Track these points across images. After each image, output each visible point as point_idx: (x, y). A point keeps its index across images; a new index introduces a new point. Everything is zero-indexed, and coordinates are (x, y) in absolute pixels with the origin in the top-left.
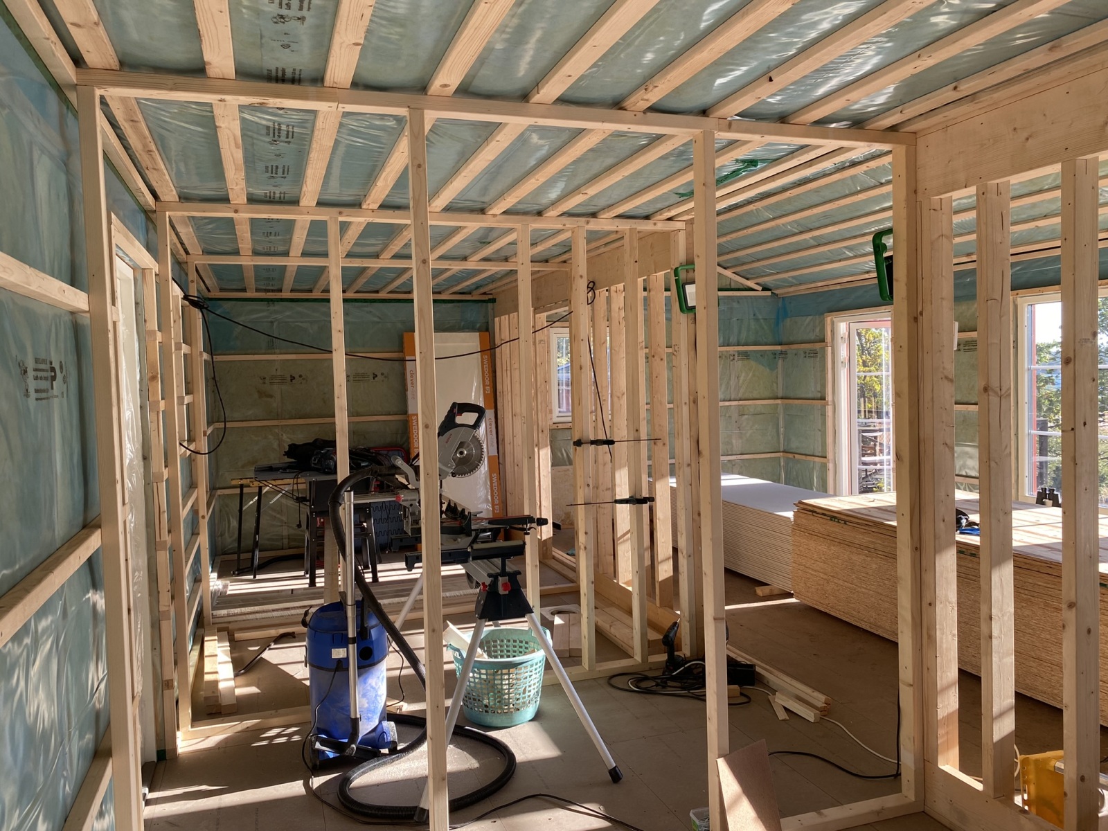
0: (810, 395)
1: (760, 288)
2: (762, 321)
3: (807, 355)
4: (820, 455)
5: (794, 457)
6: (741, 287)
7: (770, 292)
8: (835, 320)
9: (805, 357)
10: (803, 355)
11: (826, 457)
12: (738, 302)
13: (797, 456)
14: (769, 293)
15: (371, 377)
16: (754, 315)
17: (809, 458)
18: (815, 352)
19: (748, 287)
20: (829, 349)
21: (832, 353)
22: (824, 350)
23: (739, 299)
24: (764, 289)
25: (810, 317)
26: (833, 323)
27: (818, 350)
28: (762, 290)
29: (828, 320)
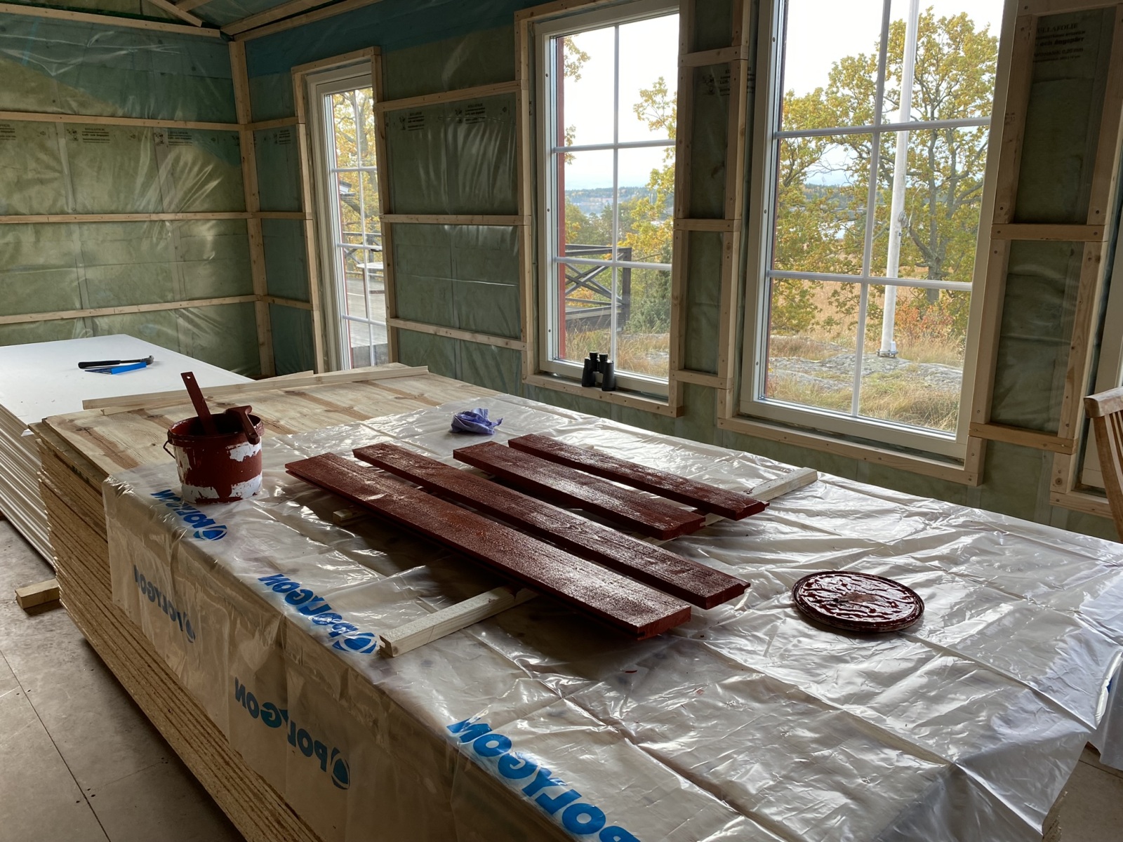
0: (287, 206)
1: (198, 22)
2: (208, 81)
3: (278, 139)
4: (301, 297)
5: (274, 301)
6: (164, 16)
7: (218, 31)
9: (276, 142)
10: (273, 139)
11: (309, 302)
12: (160, 42)
13: (278, 301)
14: (215, 33)
16: (194, 69)
17: (291, 303)
18: (285, 134)
19: (177, 17)
20: (302, 129)
22: (295, 129)
23: (161, 38)
24: (207, 24)
25: (276, 77)
26: (304, 85)
27: (288, 131)
28: (204, 25)
29: (297, 78)
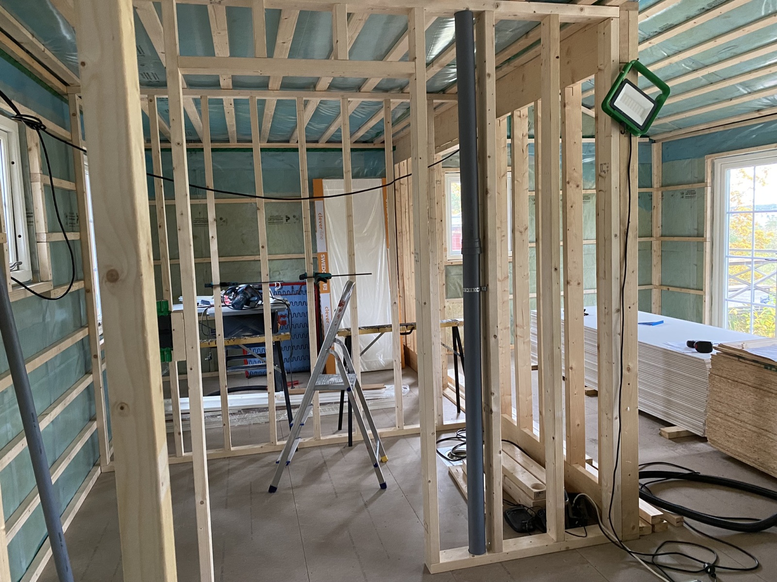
0: (687, 233)
2: (640, 165)
3: (684, 195)
4: (695, 287)
5: (668, 289)
7: (648, 139)
8: (715, 161)
9: (683, 197)
10: (680, 195)
11: (702, 290)
13: (671, 289)
15: (285, 219)
17: (683, 290)
18: (692, 193)
20: (709, 189)
21: (711, 192)
22: (703, 190)
25: (687, 161)
26: (713, 164)
27: (696, 191)
29: (708, 162)
